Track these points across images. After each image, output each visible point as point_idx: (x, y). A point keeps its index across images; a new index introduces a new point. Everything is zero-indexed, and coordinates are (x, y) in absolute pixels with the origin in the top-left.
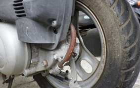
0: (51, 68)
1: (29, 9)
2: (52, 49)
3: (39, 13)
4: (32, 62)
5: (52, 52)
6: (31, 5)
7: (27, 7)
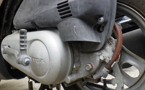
0: (95, 73)
1: (76, 7)
2: (97, 49)
3: (86, 10)
4: (75, 67)
5: (97, 53)
6: (78, 3)
7: (73, 6)
